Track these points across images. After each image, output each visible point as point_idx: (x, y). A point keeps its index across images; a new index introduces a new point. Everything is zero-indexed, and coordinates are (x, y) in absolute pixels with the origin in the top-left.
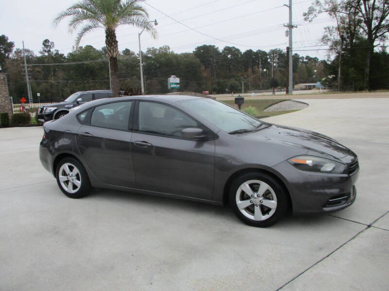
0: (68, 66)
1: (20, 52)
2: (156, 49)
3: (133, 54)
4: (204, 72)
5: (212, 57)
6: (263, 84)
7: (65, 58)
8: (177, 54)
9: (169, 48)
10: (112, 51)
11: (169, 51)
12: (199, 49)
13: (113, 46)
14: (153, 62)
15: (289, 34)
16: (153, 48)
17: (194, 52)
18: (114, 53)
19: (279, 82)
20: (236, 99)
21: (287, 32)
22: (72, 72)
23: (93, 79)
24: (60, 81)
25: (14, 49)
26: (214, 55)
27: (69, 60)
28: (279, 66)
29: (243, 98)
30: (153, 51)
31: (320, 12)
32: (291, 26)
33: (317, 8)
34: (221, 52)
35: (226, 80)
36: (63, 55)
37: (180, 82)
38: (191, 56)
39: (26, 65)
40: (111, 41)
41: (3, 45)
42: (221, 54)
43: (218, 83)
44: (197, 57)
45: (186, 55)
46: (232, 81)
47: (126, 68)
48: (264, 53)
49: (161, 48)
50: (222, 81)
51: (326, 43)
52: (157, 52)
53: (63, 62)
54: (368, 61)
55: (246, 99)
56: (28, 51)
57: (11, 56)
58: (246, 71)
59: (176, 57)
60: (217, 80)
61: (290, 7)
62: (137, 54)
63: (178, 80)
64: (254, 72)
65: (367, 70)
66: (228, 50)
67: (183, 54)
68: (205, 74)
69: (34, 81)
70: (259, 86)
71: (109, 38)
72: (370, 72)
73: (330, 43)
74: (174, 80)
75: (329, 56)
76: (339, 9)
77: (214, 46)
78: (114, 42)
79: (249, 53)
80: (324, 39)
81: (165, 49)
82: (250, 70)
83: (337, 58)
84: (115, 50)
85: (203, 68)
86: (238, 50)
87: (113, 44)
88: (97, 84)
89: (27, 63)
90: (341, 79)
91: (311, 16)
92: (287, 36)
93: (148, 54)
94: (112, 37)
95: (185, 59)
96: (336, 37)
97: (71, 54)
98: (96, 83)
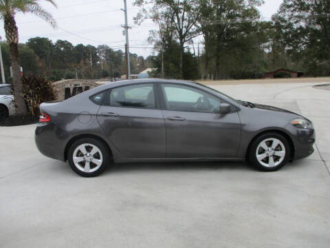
4: (39, 63)
5: (45, 48)
6: (94, 75)
10: (13, 37)
12: (32, 40)
13: (14, 32)
15: (126, 33)
17: (27, 43)
18: (15, 39)
19: (109, 72)
21: (124, 31)
26: (48, 47)
28: (107, 60)
31: (146, 18)
32: (127, 27)
33: (144, 15)
34: (54, 44)
35: (60, 70)
38: (25, 46)
40: (11, 27)
42: (54, 46)
43: (54, 73)
44: (30, 48)
46: (67, 72)
48: (93, 48)
50: (57, 70)
51: (151, 43)
54: (181, 58)
58: (79, 62)
60: (52, 70)
61: (125, 11)
64: (85, 64)
65: (181, 65)
66: (61, 43)
68: (40, 65)
70: (91, 76)
72: (183, 66)
73: (154, 43)
75: (154, 53)
76: (160, 17)
77: (47, 38)
78: (15, 28)
79: (80, 47)
80: (150, 40)
82: (82, 62)
83: (160, 55)
84: (15, 36)
85: (38, 58)
86: (70, 44)
87: (14, 30)
90: (164, 71)
91: (139, 21)
92: (124, 35)
96: (158, 38)
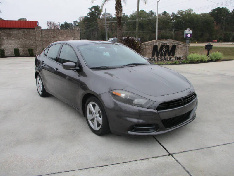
0: (130, 22)
1: (105, 15)
2: (183, 11)
3: (168, 14)
4: (215, 27)
5: (223, 16)
7: (128, 18)
8: (197, 14)
9: (192, 10)
10: (118, 13)
11: (192, 12)
12: (214, 10)
13: (119, 10)
14: (180, 20)
16: (181, 10)
17: (210, 13)
18: (119, 14)
20: (206, 46)
22: (131, 26)
23: (143, 30)
24: (124, 31)
25: (102, 13)
26: (225, 15)
27: (130, 19)
29: (212, 46)
30: (181, 12)
34: (231, 12)
36: (127, 16)
37: (193, 33)
38: (208, 15)
39: (106, 22)
40: (117, 7)
41: (97, 11)
43: (225, 35)
44: (211, 16)
45: (204, 15)
47: (163, 24)
49: (186, 10)
52: (184, 13)
53: (127, 20)
55: (214, 46)
56: (109, 14)
57: (100, 17)
59: (196, 16)
60: (225, 32)
62: (171, 15)
63: (191, 32)
67: (202, 14)
69: (111, 31)
71: (117, 5)
74: (189, 32)
78: (120, 7)
81: (190, 11)
84: (120, 12)
85: (215, 23)
87: (119, 8)
88: (144, 34)
89: (107, 21)
93: (178, 14)
94: (119, 4)
95: (202, 18)
97: (132, 15)
98: (144, 32)
